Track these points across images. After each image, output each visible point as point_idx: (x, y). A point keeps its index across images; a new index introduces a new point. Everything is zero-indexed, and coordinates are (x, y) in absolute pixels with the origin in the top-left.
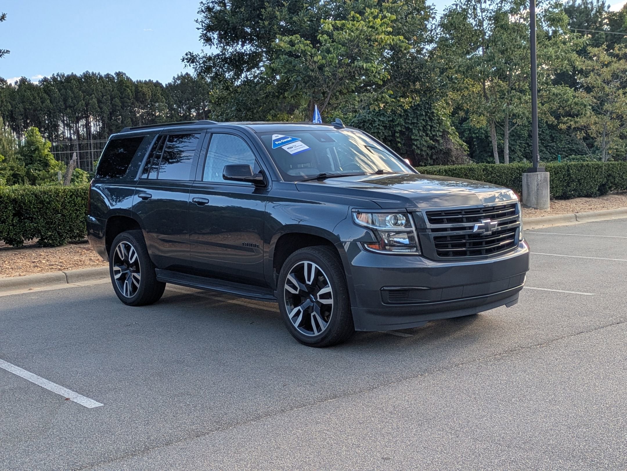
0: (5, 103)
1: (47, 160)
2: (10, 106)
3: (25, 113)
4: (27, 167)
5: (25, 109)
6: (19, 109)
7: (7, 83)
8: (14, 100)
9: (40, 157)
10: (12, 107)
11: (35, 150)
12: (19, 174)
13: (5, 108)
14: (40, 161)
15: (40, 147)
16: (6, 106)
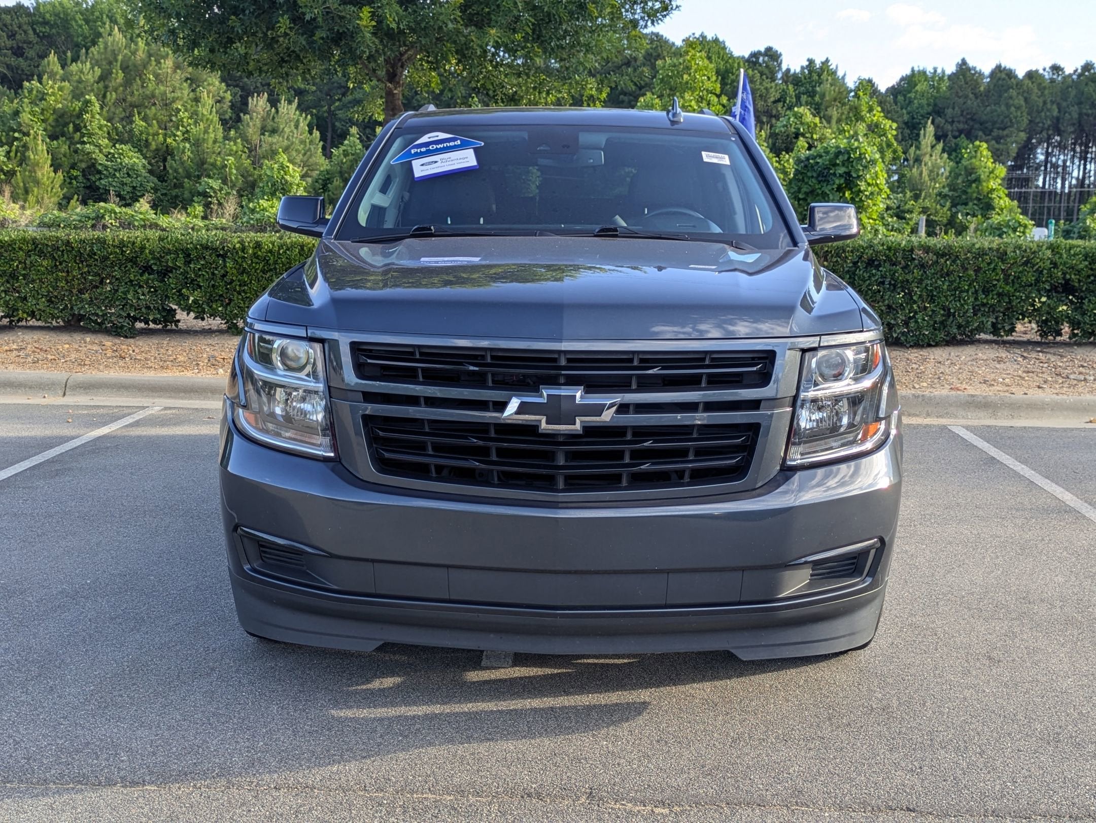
0: (1049, 106)
1: (990, 198)
2: (1057, 110)
3: (1080, 122)
4: (954, 210)
5: (1080, 114)
6: (1070, 114)
7: (1064, 73)
8: (1066, 100)
9: (979, 193)
10: (1059, 112)
11: (974, 181)
12: (935, 221)
13: (1048, 114)
14: (979, 199)
15: (982, 177)
16: (1049, 110)
